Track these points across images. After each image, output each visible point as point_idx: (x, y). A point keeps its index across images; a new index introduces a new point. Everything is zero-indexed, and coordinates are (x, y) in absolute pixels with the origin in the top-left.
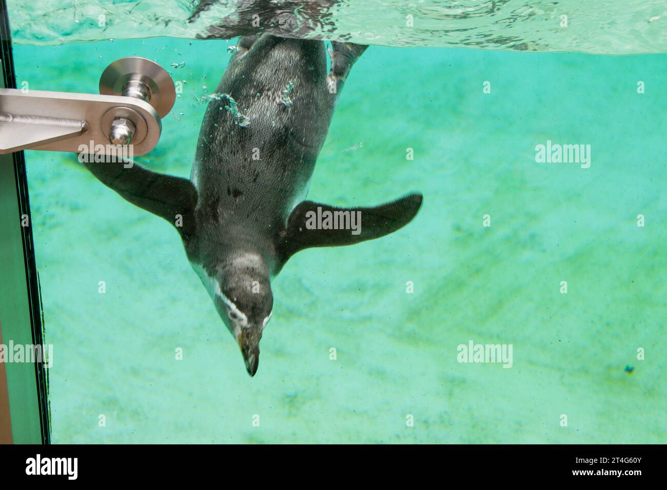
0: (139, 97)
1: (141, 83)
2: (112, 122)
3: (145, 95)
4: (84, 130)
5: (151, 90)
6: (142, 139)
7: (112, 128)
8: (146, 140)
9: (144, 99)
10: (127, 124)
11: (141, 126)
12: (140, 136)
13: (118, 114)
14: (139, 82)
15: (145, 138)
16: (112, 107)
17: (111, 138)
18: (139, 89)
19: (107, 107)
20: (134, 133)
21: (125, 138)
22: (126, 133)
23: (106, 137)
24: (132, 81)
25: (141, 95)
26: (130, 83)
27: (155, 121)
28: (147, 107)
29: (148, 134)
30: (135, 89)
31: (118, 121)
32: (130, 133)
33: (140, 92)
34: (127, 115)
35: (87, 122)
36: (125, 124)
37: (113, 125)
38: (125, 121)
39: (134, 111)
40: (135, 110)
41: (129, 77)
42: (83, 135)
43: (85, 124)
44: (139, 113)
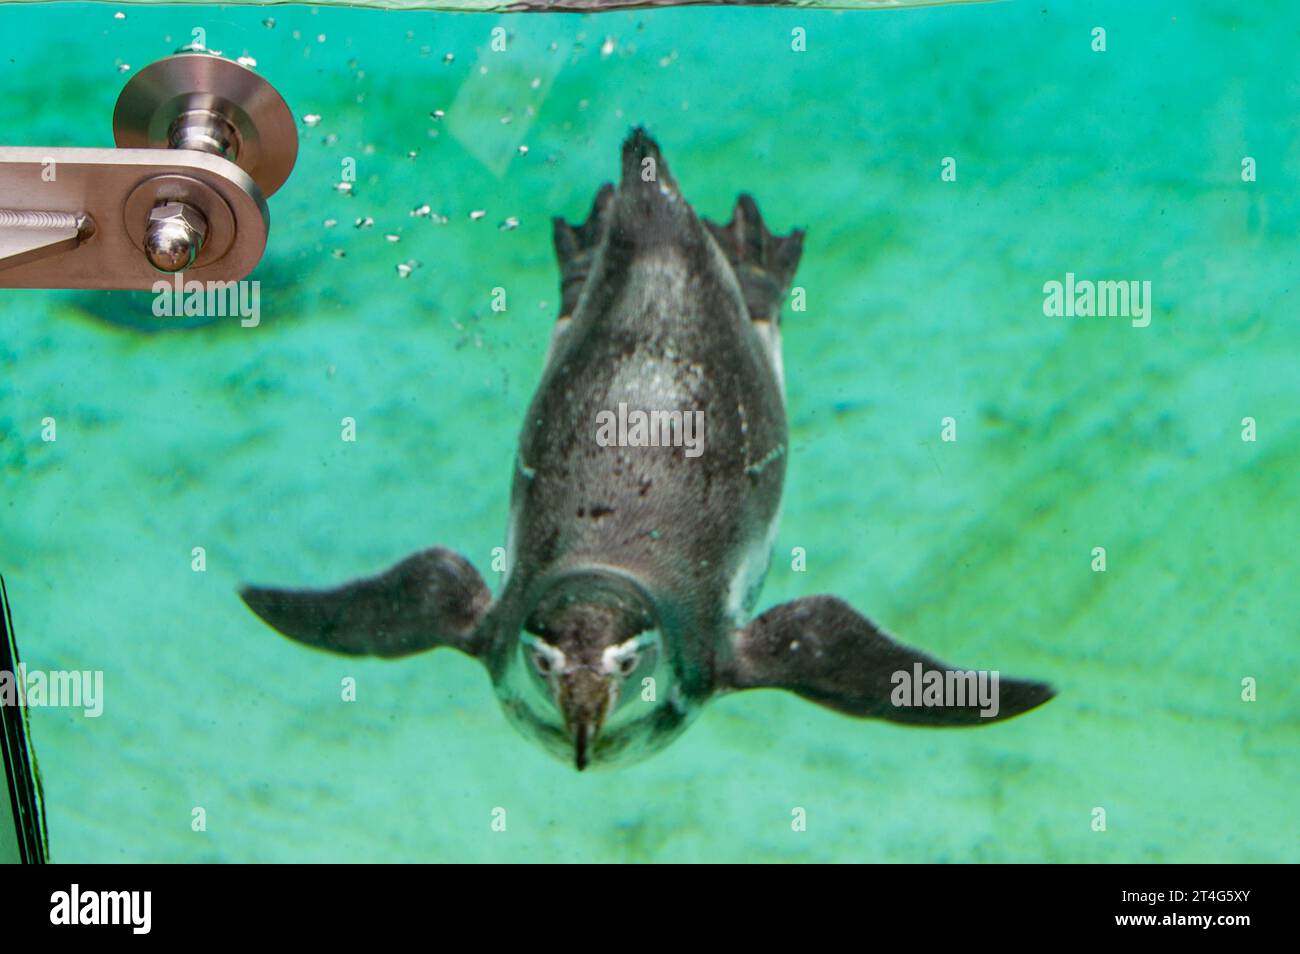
0: (209, 149)
1: (213, 115)
2: (150, 213)
3: (225, 144)
4: (83, 236)
5: (237, 131)
6: (224, 250)
7: (152, 227)
8: (233, 252)
9: (222, 152)
10: (187, 216)
11: (220, 220)
12: (219, 244)
13: (163, 191)
14: (207, 112)
15: (231, 246)
16: (148, 176)
17: (150, 249)
18: (209, 130)
19: (134, 178)
20: (203, 234)
21: (181, 247)
22: (186, 237)
23: (140, 250)
24: (190, 113)
25: (215, 143)
26: (187, 117)
27: (253, 204)
28: (229, 171)
29: (239, 235)
30: (199, 133)
31: (163, 208)
32: (194, 235)
33: (212, 137)
34: (183, 194)
35: (90, 215)
36: (180, 215)
37: (152, 218)
38: (181, 207)
39: (200, 183)
40: (203, 181)
41: (183, 104)
42: (82, 246)
43: (86, 221)
44: (213, 187)
